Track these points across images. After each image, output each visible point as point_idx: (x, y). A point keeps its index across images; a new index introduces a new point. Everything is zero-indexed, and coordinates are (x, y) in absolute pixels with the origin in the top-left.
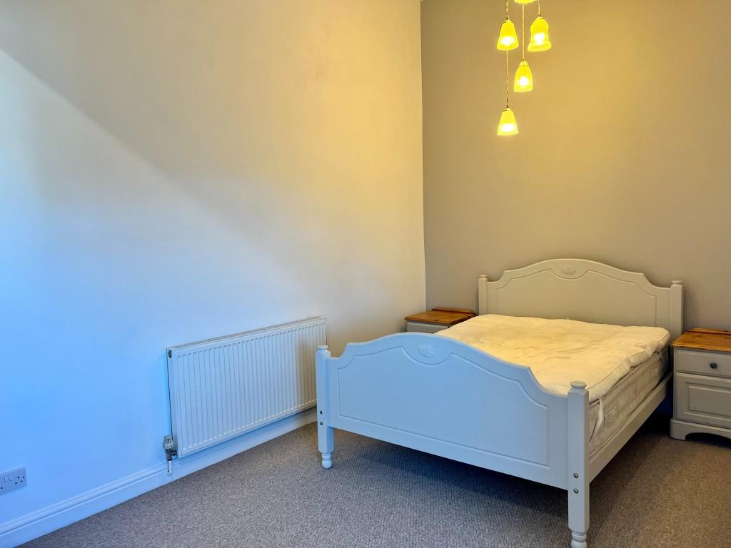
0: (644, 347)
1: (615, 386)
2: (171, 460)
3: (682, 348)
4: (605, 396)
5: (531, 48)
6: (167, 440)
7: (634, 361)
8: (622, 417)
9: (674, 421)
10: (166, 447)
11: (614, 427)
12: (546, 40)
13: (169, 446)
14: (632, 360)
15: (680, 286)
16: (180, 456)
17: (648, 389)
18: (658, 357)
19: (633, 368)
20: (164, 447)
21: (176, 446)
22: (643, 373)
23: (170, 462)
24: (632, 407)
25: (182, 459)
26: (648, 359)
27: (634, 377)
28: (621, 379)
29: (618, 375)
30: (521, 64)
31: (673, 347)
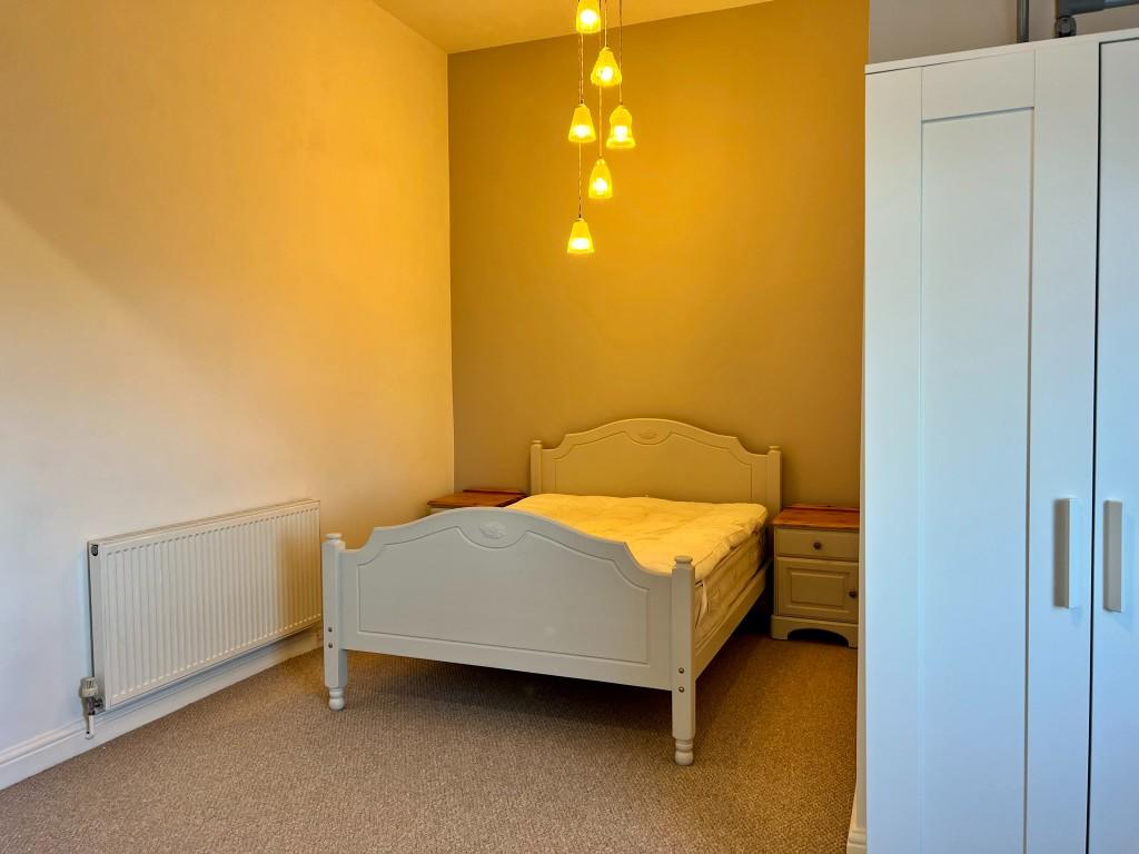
0: (743, 526)
1: (717, 567)
2: (93, 713)
3: (783, 526)
4: (708, 578)
5: (609, 143)
6: (85, 684)
7: (734, 540)
8: (724, 606)
9: (774, 617)
10: (86, 695)
11: (716, 618)
12: (629, 136)
13: (90, 692)
14: (732, 539)
15: (778, 453)
16: (107, 706)
17: (748, 577)
18: (757, 538)
19: (732, 548)
20: (81, 694)
21: (102, 692)
22: (742, 557)
23: (91, 717)
24: (732, 596)
25: (110, 712)
26: (747, 540)
27: (735, 558)
28: (722, 559)
29: (719, 555)
30: (598, 163)
31: (773, 526)
